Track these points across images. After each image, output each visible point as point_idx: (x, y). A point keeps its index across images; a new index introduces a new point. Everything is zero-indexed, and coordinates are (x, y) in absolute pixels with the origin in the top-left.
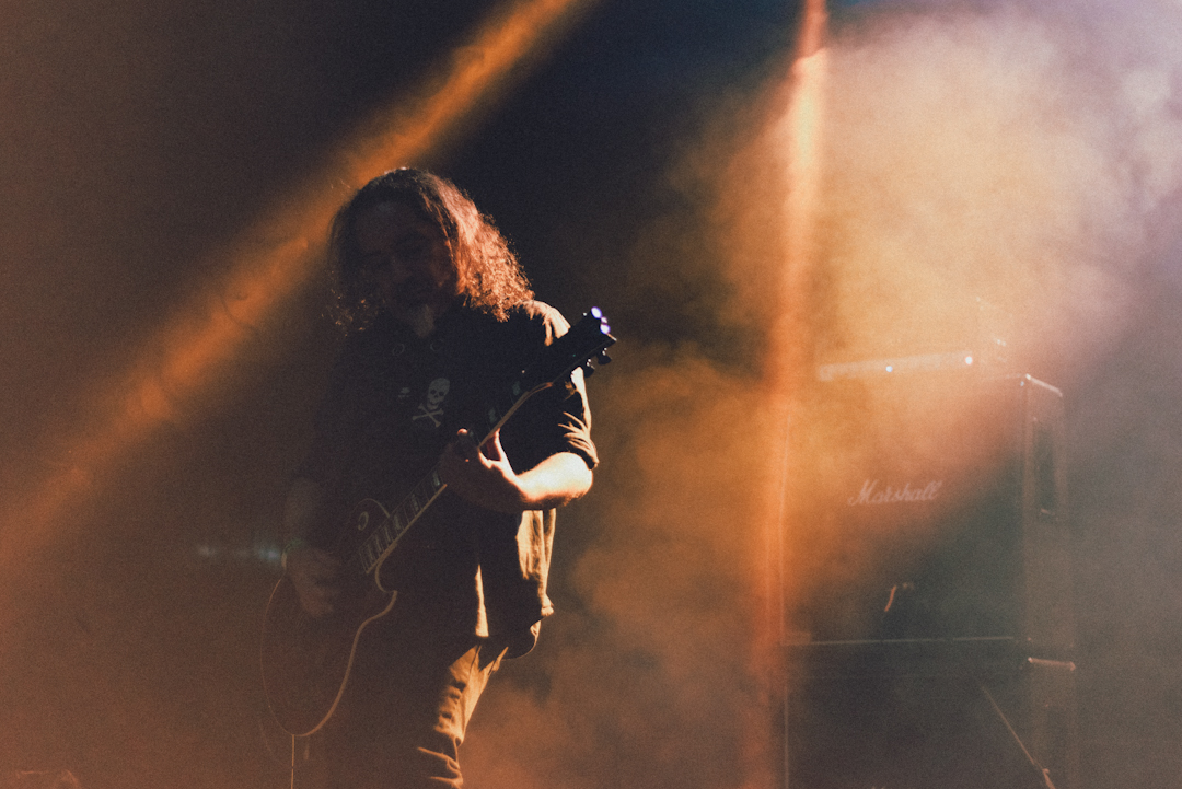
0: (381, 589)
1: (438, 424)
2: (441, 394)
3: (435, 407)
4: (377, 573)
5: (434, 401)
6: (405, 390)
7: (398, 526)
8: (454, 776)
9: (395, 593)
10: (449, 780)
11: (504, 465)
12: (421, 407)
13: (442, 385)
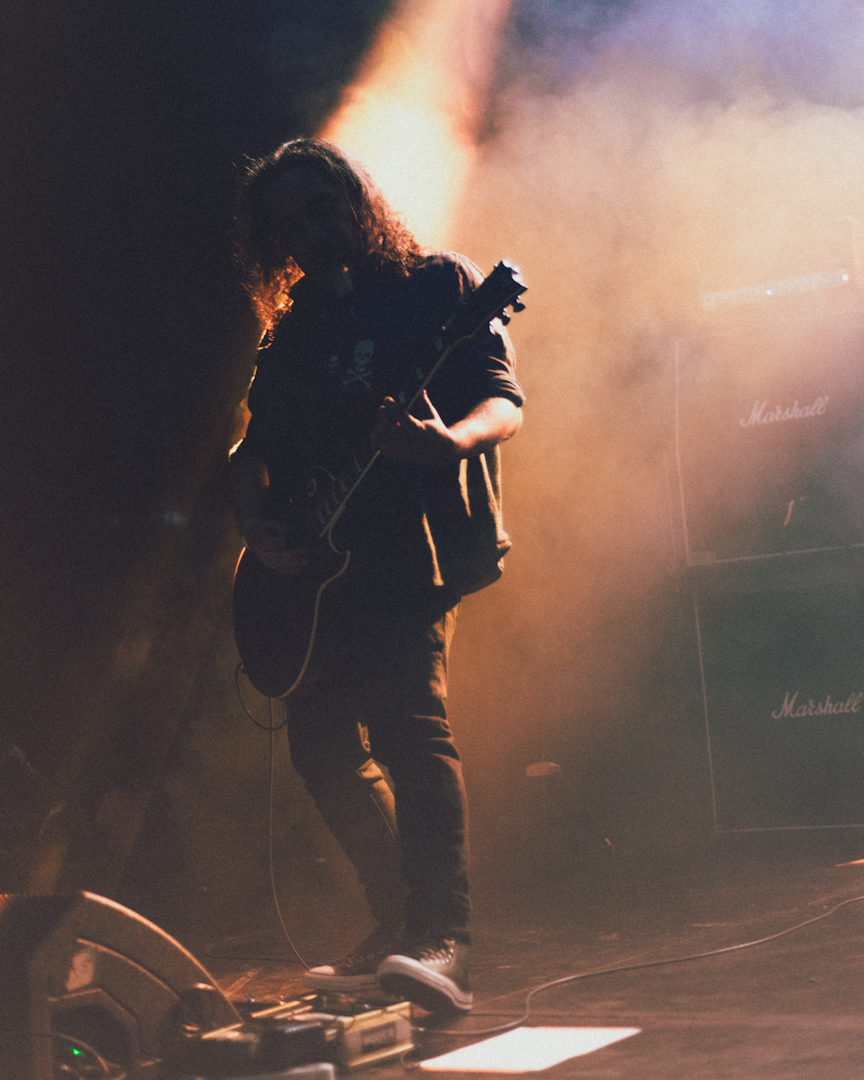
0: (336, 551)
1: (368, 385)
2: (368, 355)
3: (362, 370)
4: (330, 537)
5: (363, 362)
6: (334, 359)
7: (344, 490)
8: (447, 735)
9: (349, 552)
10: (443, 739)
11: (437, 423)
12: (350, 371)
13: (366, 347)
